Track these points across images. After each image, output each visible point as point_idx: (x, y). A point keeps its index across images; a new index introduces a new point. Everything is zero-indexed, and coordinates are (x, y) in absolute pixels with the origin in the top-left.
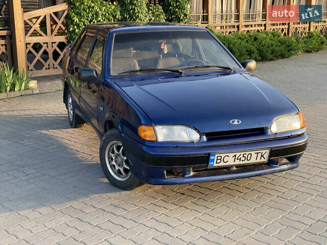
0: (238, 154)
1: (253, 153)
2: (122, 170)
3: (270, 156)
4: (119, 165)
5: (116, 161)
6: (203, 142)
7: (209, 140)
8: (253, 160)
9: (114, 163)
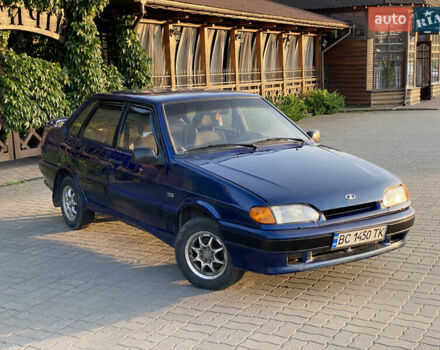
0: (359, 232)
1: (372, 230)
2: (211, 266)
3: (387, 232)
4: (206, 261)
5: (201, 257)
6: (323, 222)
7: (328, 218)
8: (372, 239)
9: (198, 259)
